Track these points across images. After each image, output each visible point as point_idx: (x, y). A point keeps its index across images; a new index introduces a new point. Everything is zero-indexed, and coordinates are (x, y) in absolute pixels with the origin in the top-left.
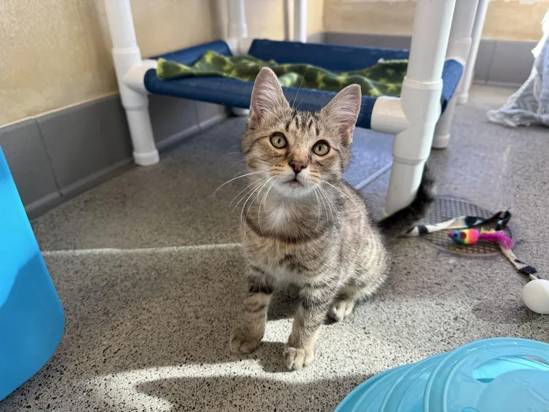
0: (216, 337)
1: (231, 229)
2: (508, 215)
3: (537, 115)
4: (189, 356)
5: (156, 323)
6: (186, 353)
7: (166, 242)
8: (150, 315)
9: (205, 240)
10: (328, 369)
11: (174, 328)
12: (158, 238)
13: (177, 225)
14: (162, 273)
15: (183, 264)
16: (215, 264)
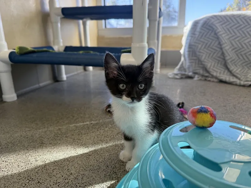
0: (47, 168)
1: (56, 122)
2: (183, 103)
3: (186, 73)
4: (31, 179)
5: (11, 167)
6: (28, 178)
7: (19, 131)
8: (7, 163)
9: (42, 128)
10: (112, 172)
11: (22, 168)
12: (14, 129)
13: (25, 123)
14: (16, 144)
15: (28, 139)
16: (47, 137)
